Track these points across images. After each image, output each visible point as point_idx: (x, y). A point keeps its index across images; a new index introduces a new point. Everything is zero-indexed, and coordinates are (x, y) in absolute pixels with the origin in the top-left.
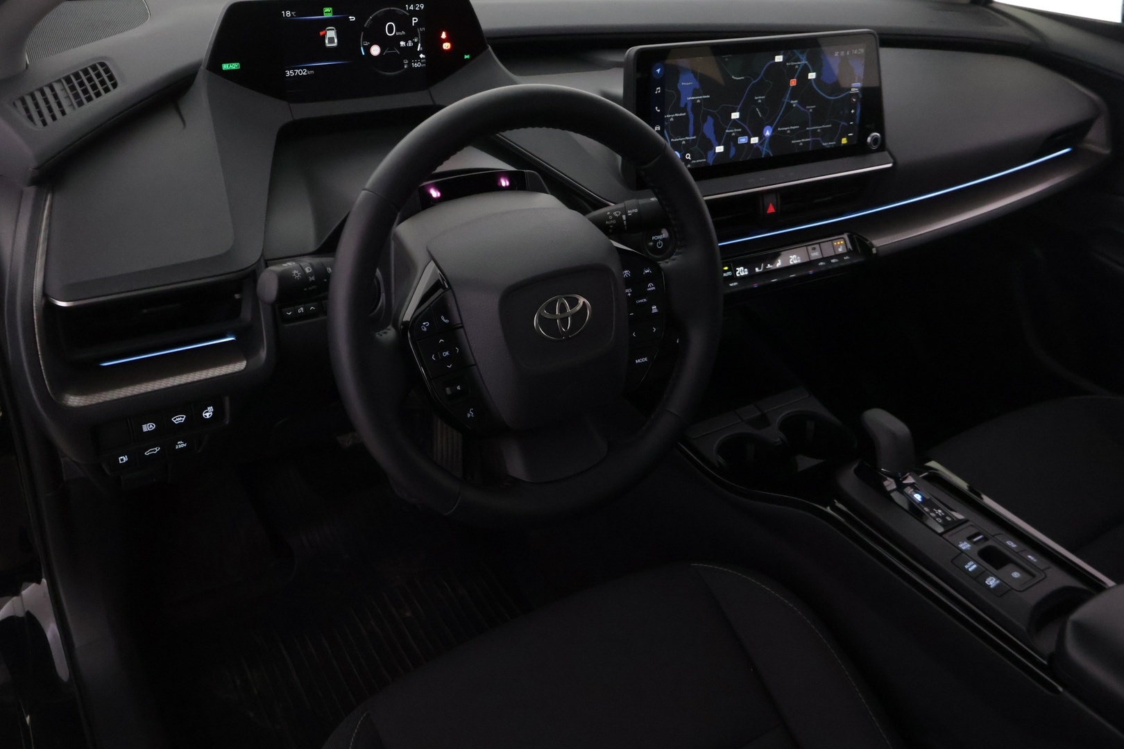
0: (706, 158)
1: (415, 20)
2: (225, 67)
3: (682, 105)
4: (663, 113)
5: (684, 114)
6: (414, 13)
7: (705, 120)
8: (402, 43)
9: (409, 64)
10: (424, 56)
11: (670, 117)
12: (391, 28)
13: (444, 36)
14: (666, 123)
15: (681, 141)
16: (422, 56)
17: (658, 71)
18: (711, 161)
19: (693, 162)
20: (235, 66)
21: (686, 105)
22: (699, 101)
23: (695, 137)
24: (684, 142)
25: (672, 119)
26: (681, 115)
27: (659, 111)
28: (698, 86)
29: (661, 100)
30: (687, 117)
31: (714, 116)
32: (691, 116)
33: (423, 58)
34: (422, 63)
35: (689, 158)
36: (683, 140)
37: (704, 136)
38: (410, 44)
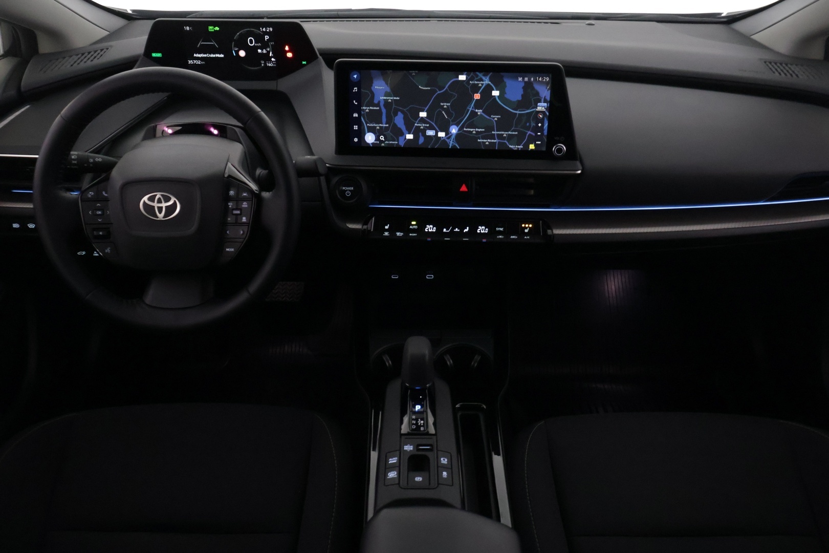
0: (398, 141)
1: (267, 37)
2: (154, 55)
3: (376, 101)
4: (360, 105)
5: (378, 108)
6: (266, 33)
7: (396, 114)
8: (259, 51)
9: (265, 64)
10: (275, 60)
11: (366, 109)
12: (251, 41)
13: (287, 48)
14: (362, 113)
15: (376, 127)
16: (273, 59)
17: (355, 76)
18: (402, 143)
19: (386, 142)
20: (159, 55)
21: (379, 102)
22: (390, 101)
23: (387, 125)
24: (378, 128)
25: (367, 111)
26: (375, 108)
27: (356, 103)
28: (388, 90)
29: (358, 96)
30: (380, 110)
31: (403, 112)
32: (384, 111)
33: (274, 61)
34: (273, 64)
35: (383, 139)
36: (378, 126)
37: (395, 125)
38: (264, 51)
